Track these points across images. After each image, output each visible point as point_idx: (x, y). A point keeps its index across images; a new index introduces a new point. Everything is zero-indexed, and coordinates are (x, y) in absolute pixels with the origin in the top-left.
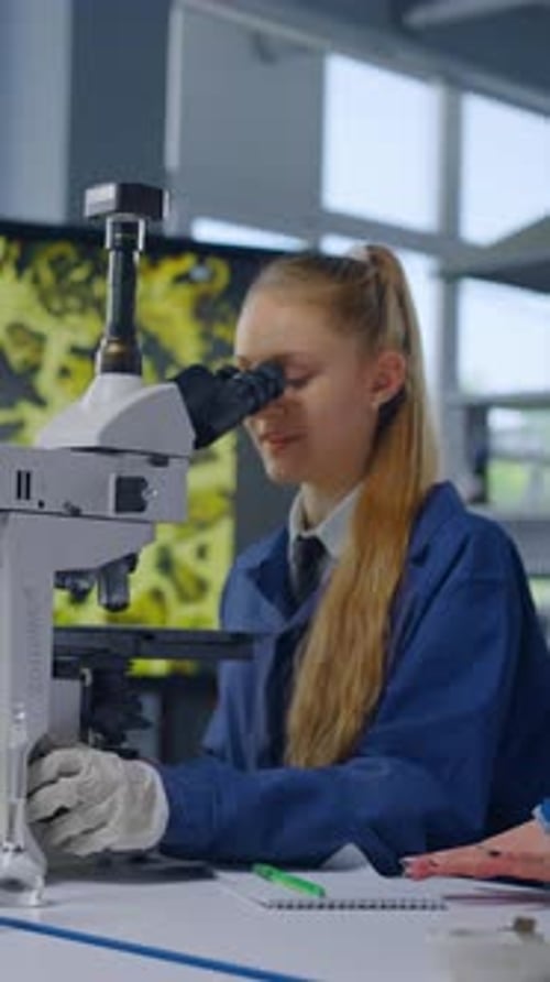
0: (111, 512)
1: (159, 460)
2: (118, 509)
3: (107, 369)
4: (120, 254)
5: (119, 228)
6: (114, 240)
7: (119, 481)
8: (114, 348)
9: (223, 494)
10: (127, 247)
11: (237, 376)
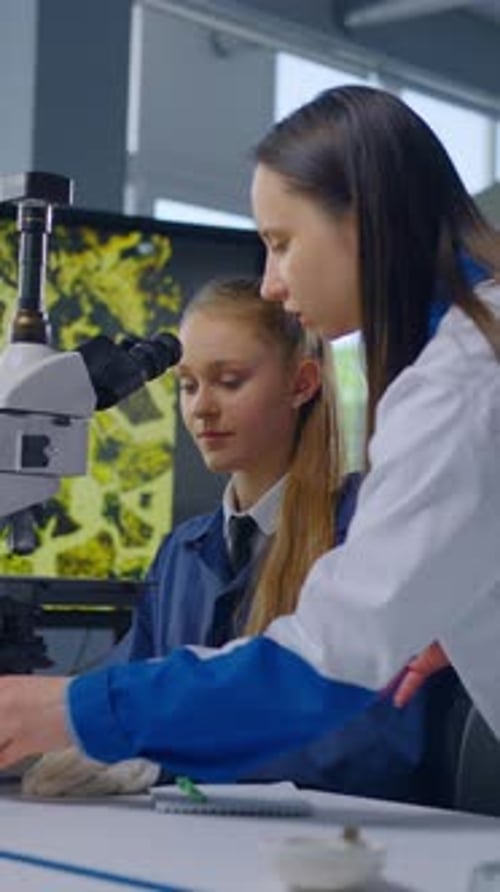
0: (18, 467)
1: (62, 420)
2: (25, 464)
3: (17, 338)
4: (30, 236)
5: (29, 212)
6: (24, 223)
7: (26, 439)
8: (24, 320)
9: (166, 448)
10: (36, 229)
11: (138, 345)
